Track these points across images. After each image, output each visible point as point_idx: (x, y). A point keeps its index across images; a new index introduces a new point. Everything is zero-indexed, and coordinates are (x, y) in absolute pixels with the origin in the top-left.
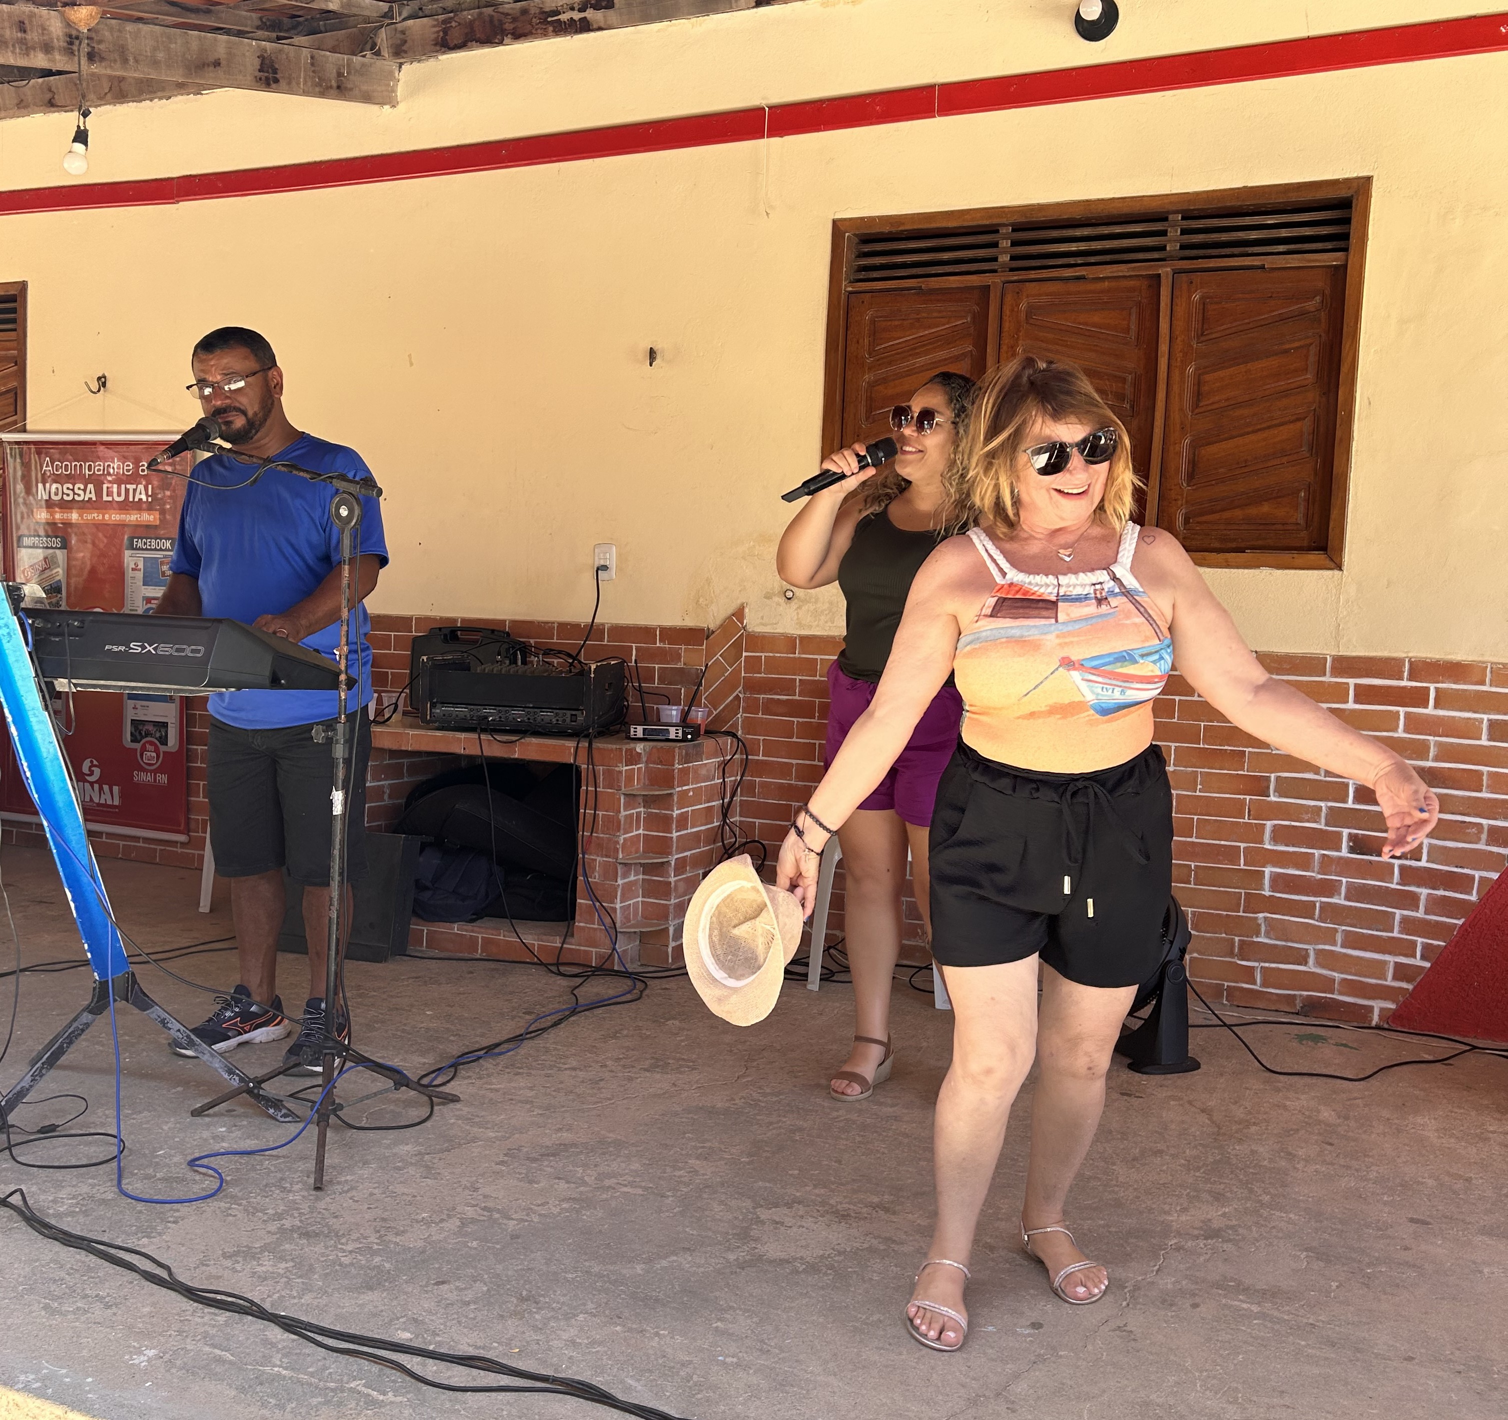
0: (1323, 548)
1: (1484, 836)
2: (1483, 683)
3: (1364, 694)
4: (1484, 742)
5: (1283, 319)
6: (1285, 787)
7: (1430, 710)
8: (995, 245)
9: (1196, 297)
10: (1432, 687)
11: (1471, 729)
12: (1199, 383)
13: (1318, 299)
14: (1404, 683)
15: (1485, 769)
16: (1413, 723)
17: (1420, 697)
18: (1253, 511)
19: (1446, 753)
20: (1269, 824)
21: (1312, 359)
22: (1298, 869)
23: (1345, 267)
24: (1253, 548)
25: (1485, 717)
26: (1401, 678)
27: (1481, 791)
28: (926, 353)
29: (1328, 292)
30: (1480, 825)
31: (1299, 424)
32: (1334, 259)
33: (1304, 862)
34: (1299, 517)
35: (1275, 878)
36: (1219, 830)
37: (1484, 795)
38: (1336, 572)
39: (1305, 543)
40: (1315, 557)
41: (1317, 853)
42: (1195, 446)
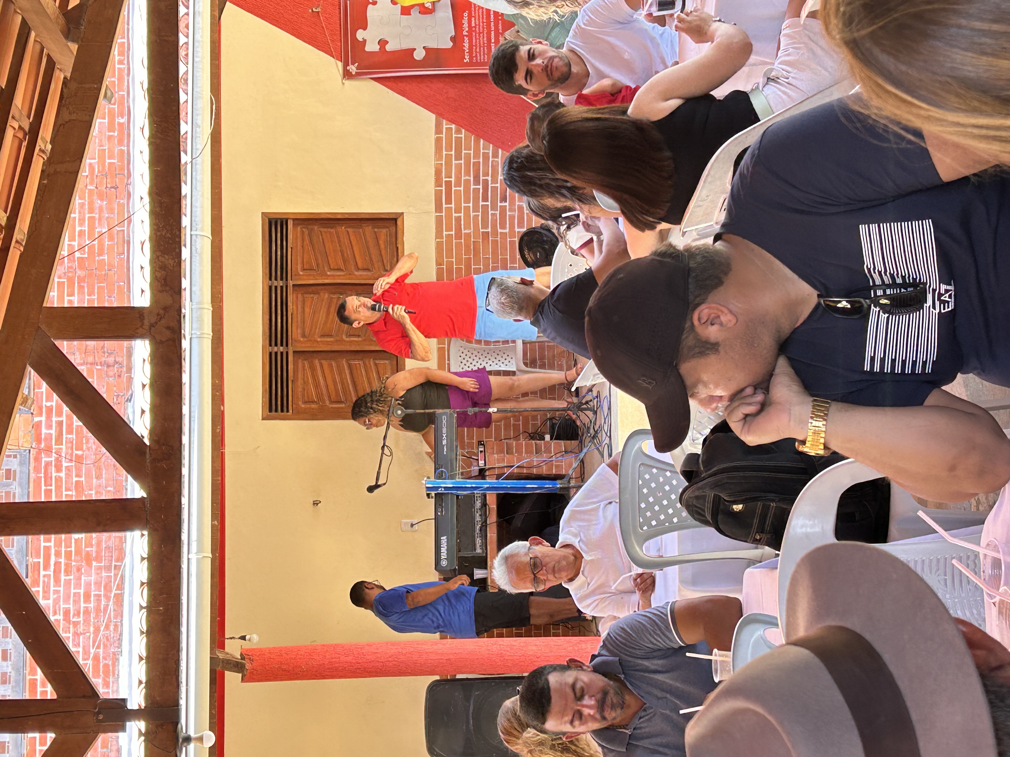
0: (395, 220)
1: (496, 159)
2: (442, 164)
3: (449, 201)
4: (462, 162)
5: (311, 241)
6: (485, 226)
7: (453, 180)
8: (276, 353)
9: (301, 273)
10: (444, 180)
11: (459, 167)
12: (334, 270)
13: (304, 230)
14: (444, 188)
15: (472, 161)
16: (458, 184)
17: (448, 184)
18: (382, 246)
19: (468, 173)
20: (499, 231)
21: (325, 230)
22: (515, 219)
23: (294, 220)
24: (396, 244)
25: (454, 162)
26: (442, 190)
27: (480, 162)
28: (318, 378)
29: (302, 226)
30: (492, 161)
31: (351, 234)
32: (290, 224)
33: (512, 218)
34: (384, 231)
35: (519, 227)
36: (504, 248)
37: (481, 160)
38: (405, 214)
39: (394, 228)
40: (399, 222)
41: (508, 213)
42: (358, 269)
